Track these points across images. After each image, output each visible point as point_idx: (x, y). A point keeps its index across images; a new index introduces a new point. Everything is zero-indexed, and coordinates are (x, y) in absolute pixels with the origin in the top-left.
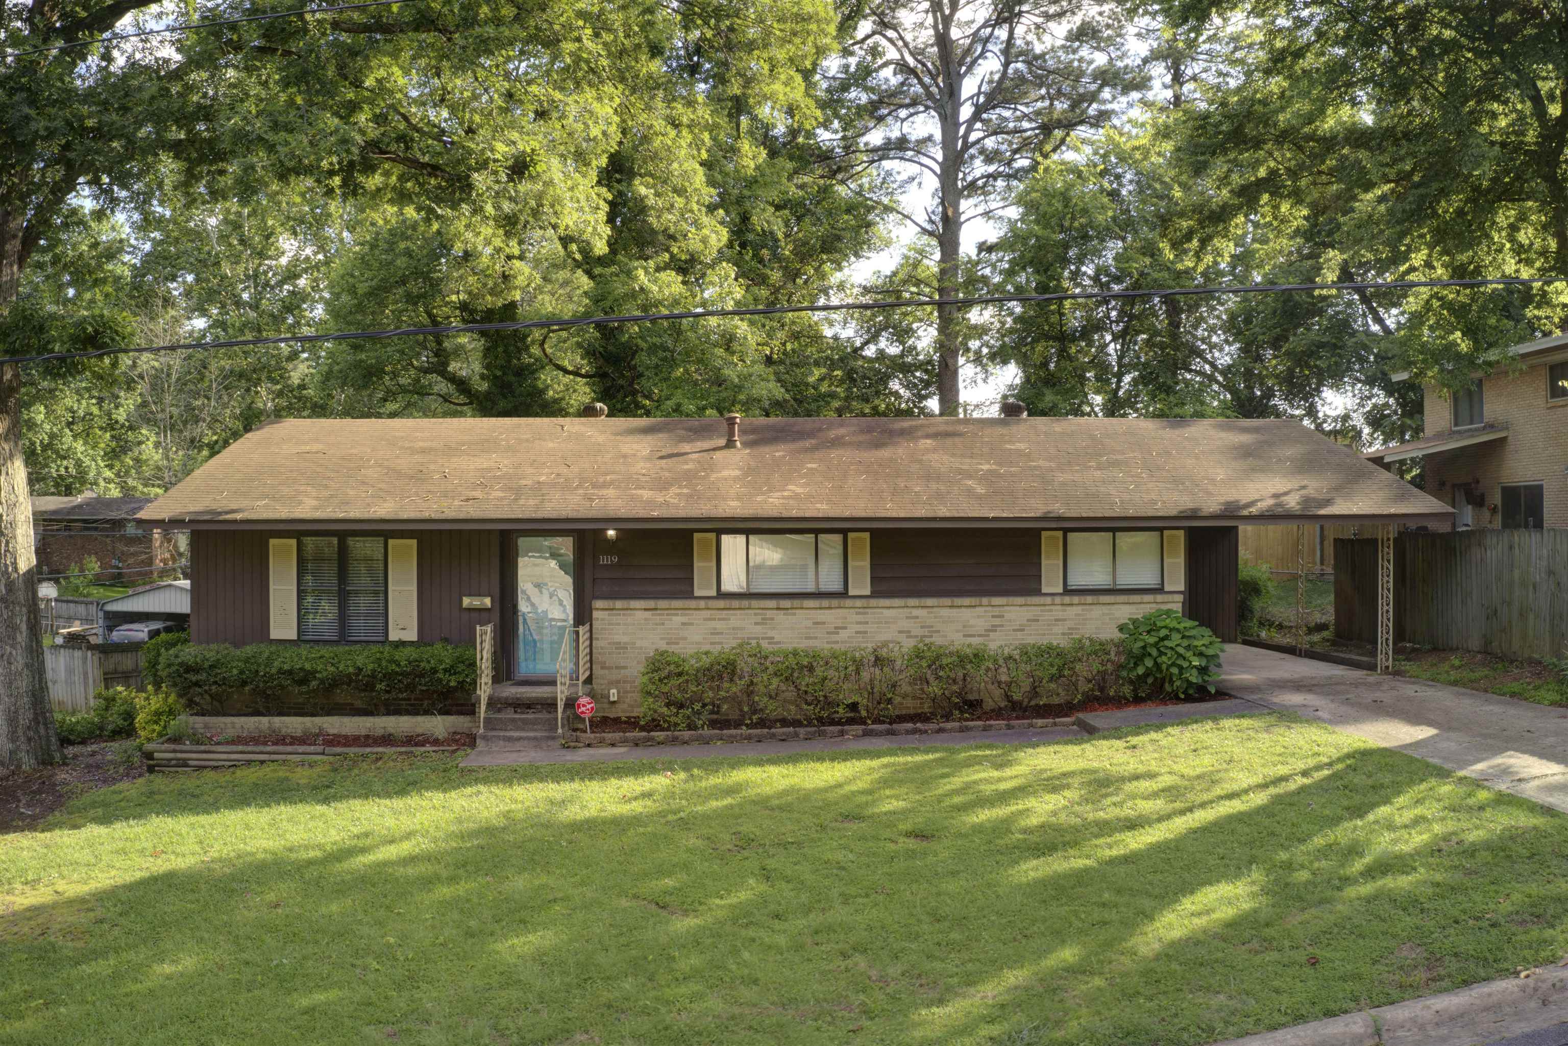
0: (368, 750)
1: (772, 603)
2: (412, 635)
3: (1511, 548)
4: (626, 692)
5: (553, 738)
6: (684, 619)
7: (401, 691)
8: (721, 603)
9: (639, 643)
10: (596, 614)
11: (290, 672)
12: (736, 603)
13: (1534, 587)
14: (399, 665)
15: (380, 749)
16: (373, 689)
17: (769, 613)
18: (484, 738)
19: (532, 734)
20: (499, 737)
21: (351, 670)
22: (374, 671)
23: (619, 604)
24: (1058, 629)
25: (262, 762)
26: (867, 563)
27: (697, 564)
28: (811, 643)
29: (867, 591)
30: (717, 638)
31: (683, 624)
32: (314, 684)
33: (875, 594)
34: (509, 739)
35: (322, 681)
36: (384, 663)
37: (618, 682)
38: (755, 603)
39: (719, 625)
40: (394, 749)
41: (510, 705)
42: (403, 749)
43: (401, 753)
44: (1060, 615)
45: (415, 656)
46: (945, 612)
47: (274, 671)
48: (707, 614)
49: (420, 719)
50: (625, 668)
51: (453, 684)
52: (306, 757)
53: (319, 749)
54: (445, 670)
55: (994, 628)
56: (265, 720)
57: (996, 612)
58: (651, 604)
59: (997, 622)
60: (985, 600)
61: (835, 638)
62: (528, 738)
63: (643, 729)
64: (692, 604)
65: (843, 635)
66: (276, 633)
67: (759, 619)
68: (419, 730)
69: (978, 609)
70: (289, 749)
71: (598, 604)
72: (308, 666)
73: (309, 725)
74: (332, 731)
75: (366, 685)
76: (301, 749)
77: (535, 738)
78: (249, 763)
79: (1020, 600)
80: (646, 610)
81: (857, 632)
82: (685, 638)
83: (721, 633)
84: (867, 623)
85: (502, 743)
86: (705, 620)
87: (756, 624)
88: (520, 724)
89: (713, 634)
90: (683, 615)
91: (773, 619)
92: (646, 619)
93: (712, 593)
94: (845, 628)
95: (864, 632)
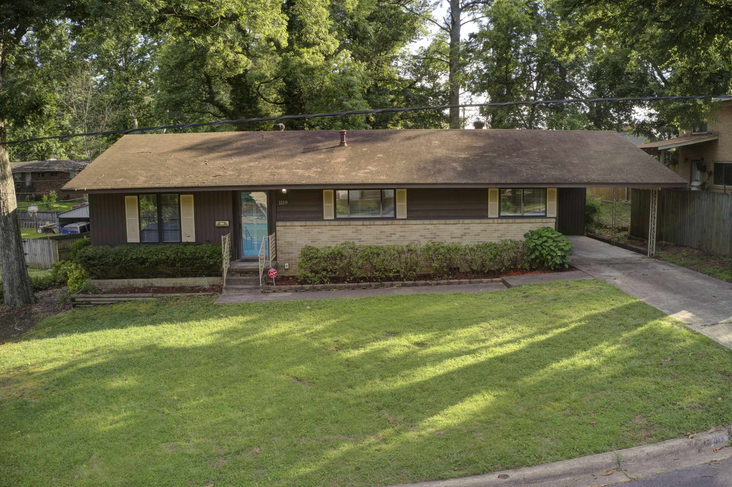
0: (173, 295)
1: (360, 223)
2: (192, 239)
3: (713, 201)
4: (293, 264)
5: (258, 288)
6: (319, 230)
7: (188, 266)
8: (336, 223)
9: (298, 242)
10: (278, 228)
11: (137, 259)
12: (343, 223)
13: (723, 221)
14: (186, 255)
15: (178, 294)
16: (175, 266)
17: (359, 227)
18: (226, 289)
19: (248, 287)
20: (232, 288)
21: (164, 257)
22: (175, 258)
23: (288, 223)
24: (496, 235)
25: (125, 301)
26: (405, 204)
27: (325, 205)
28: (378, 241)
29: (406, 217)
30: (334, 239)
31: (319, 233)
32: (147, 264)
33: (409, 218)
34: (238, 289)
35: (151, 263)
36: (179, 254)
37: (289, 260)
38: (352, 223)
39: (335, 233)
40: (185, 294)
41: (238, 272)
42: (189, 294)
43: (188, 296)
44: (497, 228)
45: (193, 250)
46: (442, 227)
47: (129, 258)
48: (330, 227)
49: (197, 279)
50: (292, 253)
51: (211, 263)
52: (145, 299)
53: (151, 294)
54: (208, 257)
55: (465, 234)
56: (126, 280)
57: (467, 226)
58: (303, 223)
59: (467, 231)
60: (461, 221)
61: (390, 239)
62: (246, 289)
63: (299, 283)
64: (323, 223)
65: (394, 237)
66: (130, 240)
67: (354, 230)
68: (197, 284)
69: (457, 225)
70: (137, 295)
71: (279, 223)
72: (144, 256)
73: (146, 282)
74: (157, 285)
75: (172, 263)
76: (142, 295)
77: (250, 289)
78: (119, 302)
79: (477, 221)
80: (301, 226)
81: (400, 236)
82: (320, 239)
83: (337, 237)
84: (405, 232)
85: (234, 291)
86: (329, 230)
87: (353, 232)
88: (242, 281)
89: (332, 237)
90: (318, 228)
91: (361, 230)
92: (301, 231)
93: (333, 218)
94: (395, 234)
95: (405, 236)
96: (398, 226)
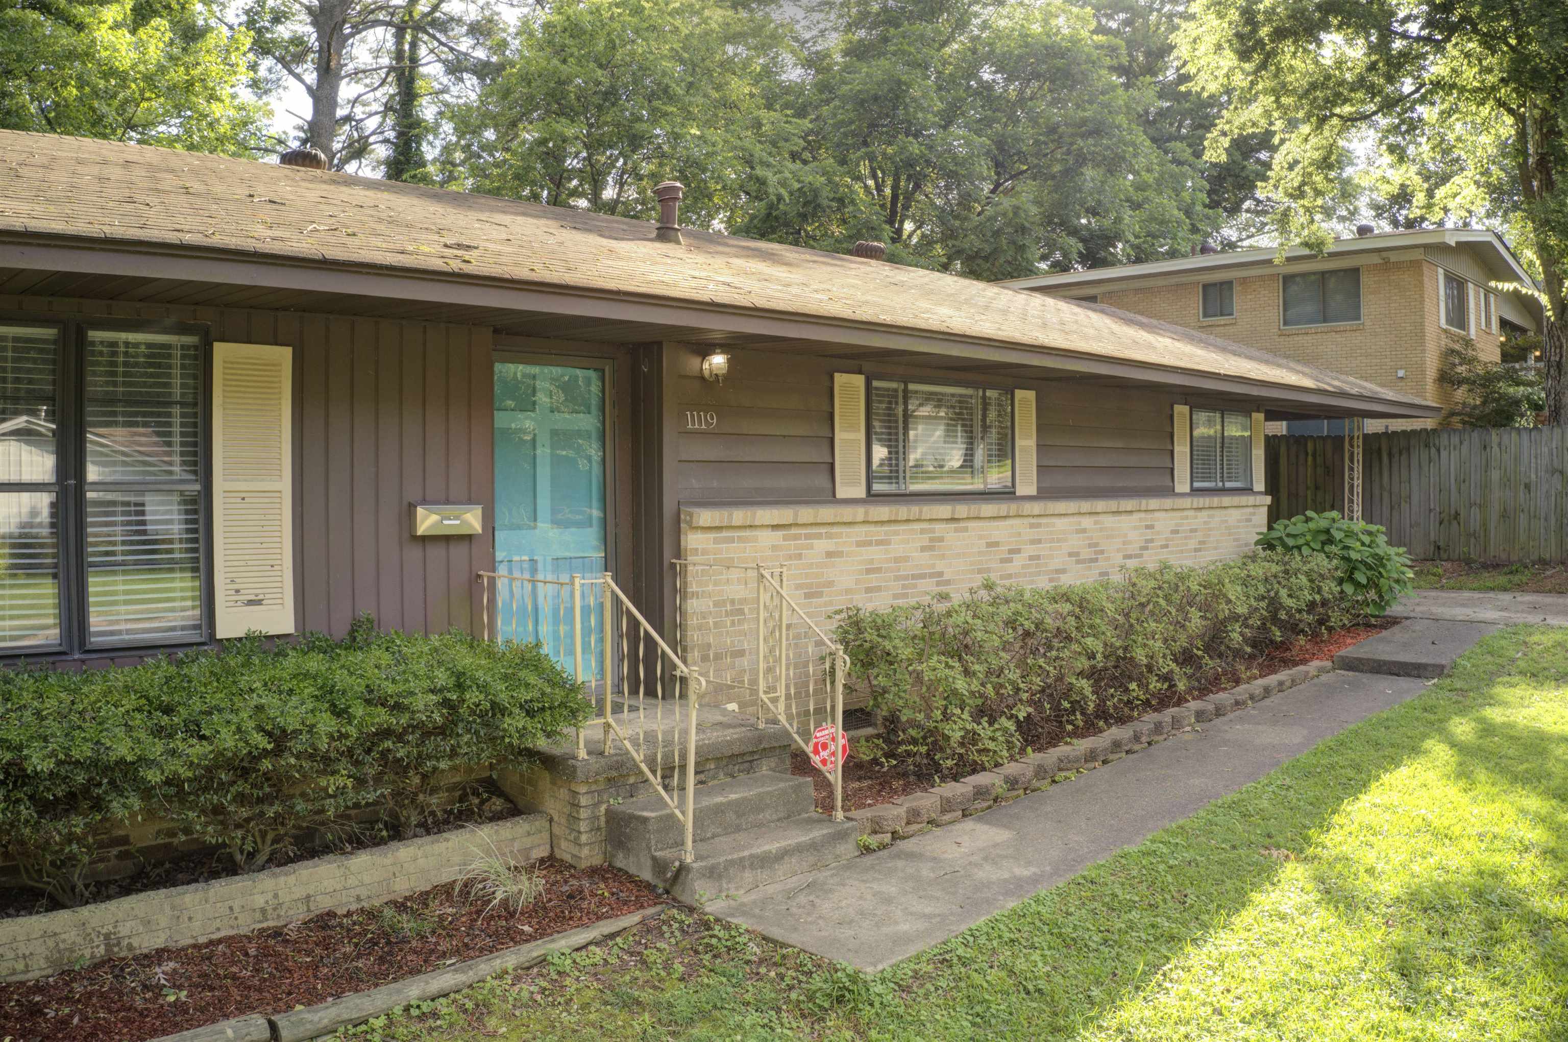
1: (944, 510)
2: (278, 618)
5: (841, 836)
6: (830, 544)
8: (883, 512)
10: (689, 540)
18: (713, 873)
23: (739, 516)
26: (1034, 442)
27: (839, 436)
29: (1035, 490)
31: (829, 554)
33: (1044, 494)
38: (927, 510)
44: (1193, 524)
46: (1109, 521)
48: (861, 532)
55: (1146, 545)
60: (1144, 503)
61: (1009, 568)
62: (799, 849)
64: (826, 513)
65: (1018, 563)
67: (924, 540)
69: (1135, 516)
71: (705, 517)
77: (813, 846)
79: (1169, 502)
80: (775, 527)
81: (1031, 558)
82: (830, 584)
83: (878, 570)
84: (1039, 541)
85: (748, 875)
86: (859, 544)
87: (923, 549)
88: (731, 816)
89: (869, 571)
90: (829, 536)
91: (941, 539)
92: (774, 548)
93: (861, 492)
94: (1018, 551)
95: (1038, 557)
96: (1026, 521)
